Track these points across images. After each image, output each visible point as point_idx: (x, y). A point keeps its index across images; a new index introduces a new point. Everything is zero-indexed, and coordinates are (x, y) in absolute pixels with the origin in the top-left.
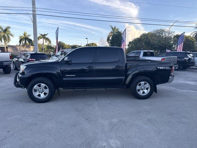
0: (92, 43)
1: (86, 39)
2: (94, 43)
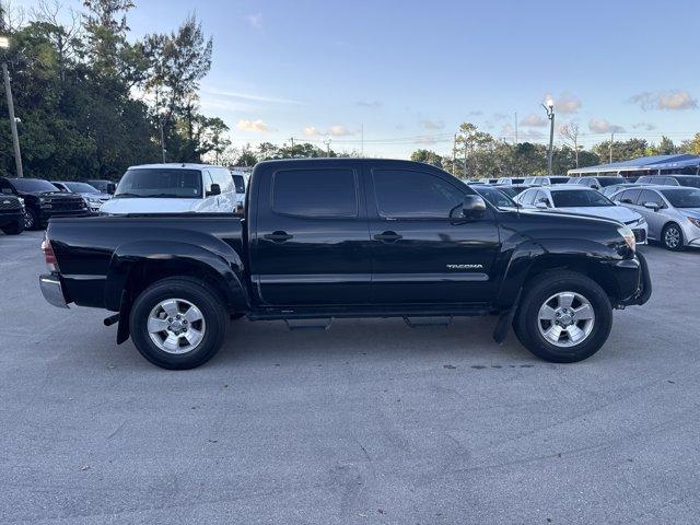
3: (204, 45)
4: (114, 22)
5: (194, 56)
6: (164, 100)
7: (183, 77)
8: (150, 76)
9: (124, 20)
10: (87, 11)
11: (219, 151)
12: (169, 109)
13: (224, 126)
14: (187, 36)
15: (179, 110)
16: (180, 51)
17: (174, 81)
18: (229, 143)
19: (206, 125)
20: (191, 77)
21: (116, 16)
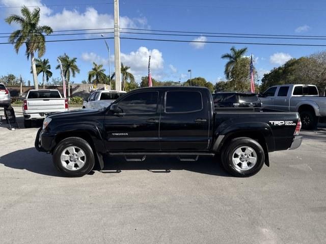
0: (197, 77)
1: (189, 71)
2: (202, 77)
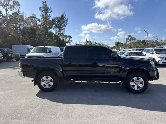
3: (66, 20)
4: (48, 15)
5: (64, 22)
6: (57, 32)
7: (61, 27)
8: (54, 26)
9: (50, 15)
10: (42, 13)
11: (70, 43)
12: (58, 34)
13: (71, 37)
14: (62, 17)
15: (60, 34)
16: (61, 21)
17: (59, 28)
18: (72, 41)
19: (67, 37)
20: (63, 27)
21: (48, 14)
